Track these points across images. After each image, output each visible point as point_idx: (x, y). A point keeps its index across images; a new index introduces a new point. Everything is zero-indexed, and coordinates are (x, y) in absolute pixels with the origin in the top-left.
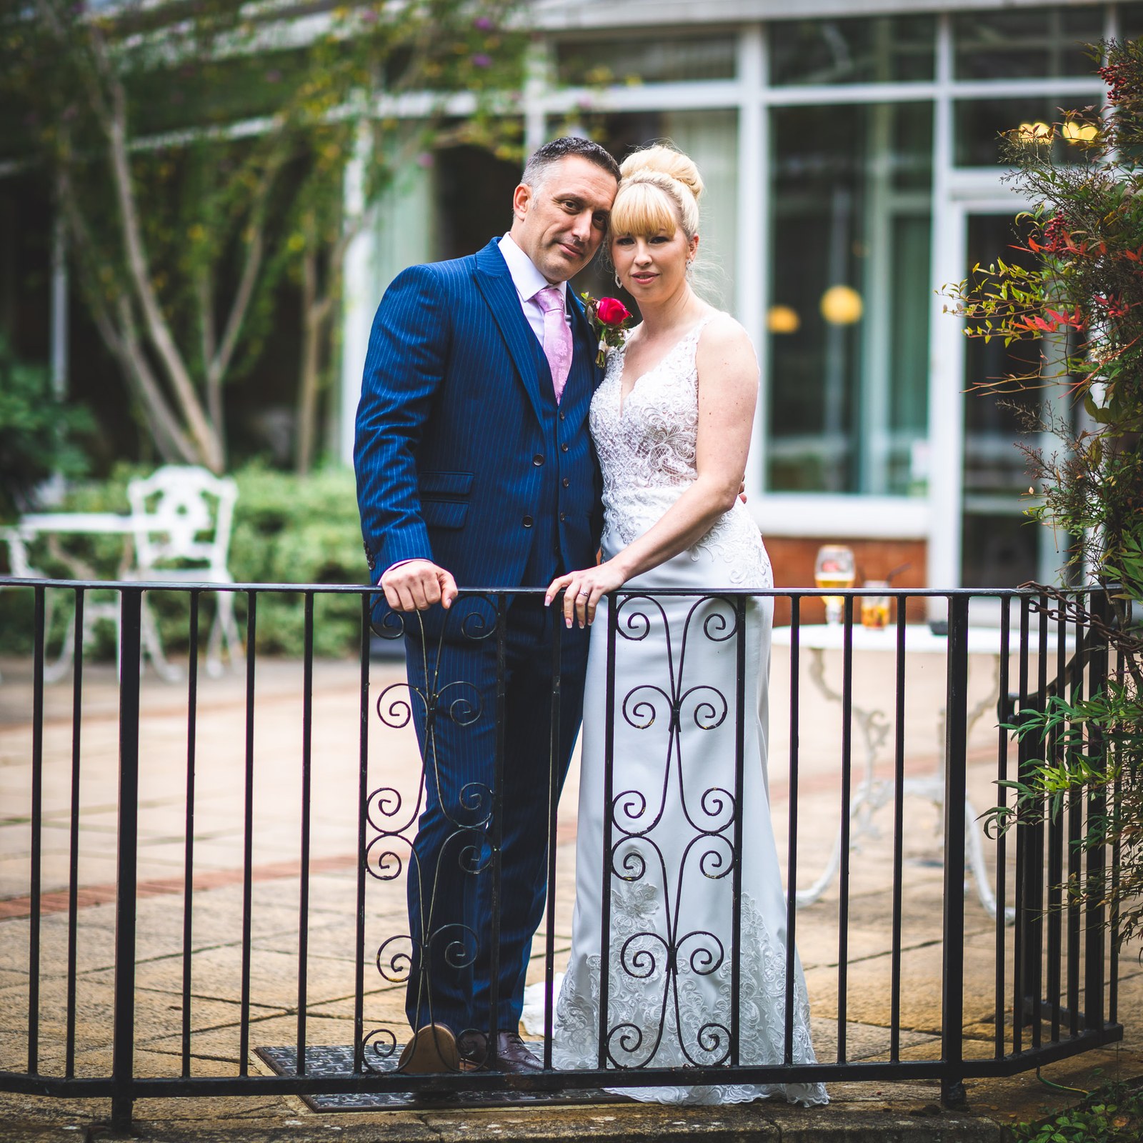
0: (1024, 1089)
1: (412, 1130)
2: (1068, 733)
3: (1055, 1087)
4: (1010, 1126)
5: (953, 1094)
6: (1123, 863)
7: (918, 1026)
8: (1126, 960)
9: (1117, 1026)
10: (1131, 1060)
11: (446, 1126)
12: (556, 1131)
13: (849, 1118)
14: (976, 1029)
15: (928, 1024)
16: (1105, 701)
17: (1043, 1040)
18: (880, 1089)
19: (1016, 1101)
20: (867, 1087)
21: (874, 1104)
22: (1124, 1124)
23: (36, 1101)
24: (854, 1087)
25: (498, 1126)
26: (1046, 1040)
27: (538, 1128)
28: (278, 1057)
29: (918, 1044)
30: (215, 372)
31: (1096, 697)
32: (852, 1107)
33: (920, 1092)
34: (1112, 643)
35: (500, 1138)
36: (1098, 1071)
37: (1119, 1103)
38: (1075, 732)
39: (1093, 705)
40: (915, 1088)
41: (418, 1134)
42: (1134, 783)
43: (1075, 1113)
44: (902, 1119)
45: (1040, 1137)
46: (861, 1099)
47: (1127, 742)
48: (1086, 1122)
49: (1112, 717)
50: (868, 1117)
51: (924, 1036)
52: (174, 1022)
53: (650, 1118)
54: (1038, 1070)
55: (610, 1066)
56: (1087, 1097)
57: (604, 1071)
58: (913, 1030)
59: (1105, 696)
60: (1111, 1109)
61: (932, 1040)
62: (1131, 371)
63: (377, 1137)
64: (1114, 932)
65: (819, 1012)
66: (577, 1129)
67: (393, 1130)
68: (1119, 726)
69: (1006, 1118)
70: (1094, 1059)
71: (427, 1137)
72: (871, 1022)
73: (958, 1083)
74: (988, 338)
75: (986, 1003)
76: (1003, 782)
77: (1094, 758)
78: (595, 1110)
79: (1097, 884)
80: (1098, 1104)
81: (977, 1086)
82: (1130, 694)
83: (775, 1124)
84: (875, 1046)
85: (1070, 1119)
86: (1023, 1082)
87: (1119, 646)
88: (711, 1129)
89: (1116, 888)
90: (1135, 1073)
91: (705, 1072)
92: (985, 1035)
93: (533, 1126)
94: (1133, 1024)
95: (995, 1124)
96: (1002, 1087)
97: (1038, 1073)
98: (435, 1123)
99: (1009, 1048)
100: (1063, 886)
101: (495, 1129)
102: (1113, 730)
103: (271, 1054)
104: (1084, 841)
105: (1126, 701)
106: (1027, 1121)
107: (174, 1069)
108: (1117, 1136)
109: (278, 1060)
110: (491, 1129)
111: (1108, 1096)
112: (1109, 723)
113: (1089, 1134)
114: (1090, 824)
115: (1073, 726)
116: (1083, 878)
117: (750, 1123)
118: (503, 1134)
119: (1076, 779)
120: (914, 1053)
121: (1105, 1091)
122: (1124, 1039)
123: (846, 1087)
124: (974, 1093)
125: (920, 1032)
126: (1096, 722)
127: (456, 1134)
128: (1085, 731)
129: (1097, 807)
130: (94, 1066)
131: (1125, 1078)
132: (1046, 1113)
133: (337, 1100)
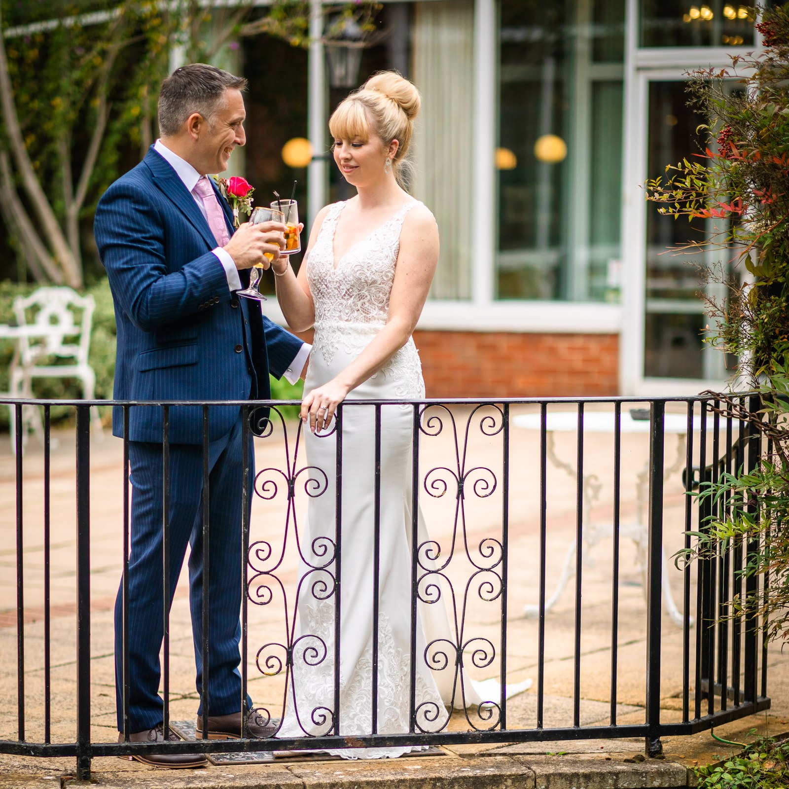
0: (702, 743)
1: (282, 776)
2: (733, 498)
3: (723, 742)
4: (693, 768)
5: (653, 747)
6: (772, 587)
7: (626, 701)
8: (773, 652)
9: (766, 699)
10: (776, 723)
11: (306, 773)
12: (382, 776)
13: (582, 764)
14: (667, 702)
15: (633, 699)
16: (760, 475)
17: (715, 710)
18: (602, 745)
19: (697, 752)
20: (593, 743)
21: (599, 755)
22: (771, 766)
23: (21, 760)
24: (584, 743)
25: (341, 773)
26: (717, 710)
27: (369, 774)
28: (183, 728)
29: (627, 713)
30: (73, 210)
31: (753, 472)
32: (583, 757)
33: (630, 746)
34: (765, 432)
35: (343, 781)
36: (753, 731)
37: (768, 752)
38: (738, 497)
39: (751, 478)
40: (627, 743)
41: (287, 779)
42: (780, 531)
43: (738, 759)
44: (619, 764)
45: (713, 776)
46: (589, 751)
47: (775, 503)
48: (745, 765)
49: (764, 485)
50: (595, 764)
51: (631, 708)
52: (105, 705)
53: (446, 766)
54: (712, 730)
55: (417, 731)
56: (746, 748)
57: (413, 735)
58: (623, 704)
59: (759, 470)
60: (763, 756)
61: (637, 711)
62: (778, 241)
63: (259, 781)
64: (765, 634)
65: (557, 692)
66: (396, 774)
67: (270, 776)
68: (769, 491)
69: (690, 763)
70: (751, 722)
71: (294, 781)
72: (593, 698)
73: (657, 740)
74: (677, 215)
75: (674, 684)
76: (688, 532)
77: (752, 514)
78: (407, 761)
79: (754, 602)
80: (754, 753)
81: (669, 743)
82: (777, 469)
83: (531, 769)
84: (597, 715)
85: (734, 763)
86: (702, 739)
87: (770, 435)
88: (487, 773)
89: (766, 605)
90: (778, 731)
91: (484, 735)
92: (674, 707)
93: (365, 773)
94: (777, 697)
95: (682, 767)
96: (687, 742)
97: (712, 732)
98: (297, 771)
99: (692, 716)
100: (730, 603)
101: (340, 775)
102: (765, 495)
103: (177, 726)
104: (744, 571)
105: (775, 475)
106: (705, 765)
107: (111, 737)
108: (766, 774)
109: (183, 730)
110: (337, 775)
111: (761, 747)
112: (762, 490)
113: (748, 773)
114: (749, 559)
115: (736, 493)
116: (744, 597)
117: (514, 769)
118: (346, 779)
119: (739, 530)
120: (624, 720)
121: (759, 744)
122: (771, 708)
123: (579, 743)
124: (667, 747)
125: (628, 705)
126: (753, 489)
127: (313, 779)
128: (746, 495)
129: (753, 547)
130: (55, 736)
131: (772, 734)
132: (718, 760)
133: (228, 757)
